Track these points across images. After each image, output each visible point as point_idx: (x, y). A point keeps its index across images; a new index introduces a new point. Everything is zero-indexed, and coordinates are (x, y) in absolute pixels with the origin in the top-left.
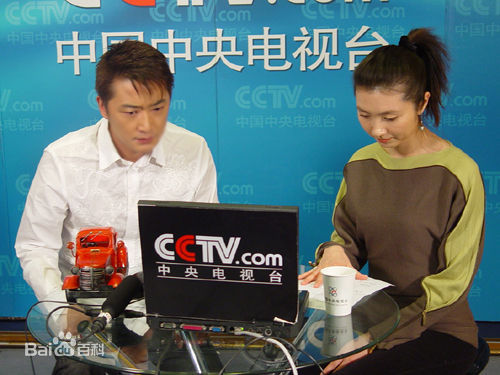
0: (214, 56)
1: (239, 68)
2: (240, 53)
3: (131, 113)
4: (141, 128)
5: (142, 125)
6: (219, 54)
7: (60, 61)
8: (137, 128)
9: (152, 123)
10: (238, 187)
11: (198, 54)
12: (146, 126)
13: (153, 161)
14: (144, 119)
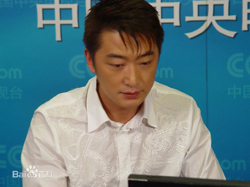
0: (204, 21)
1: (231, 34)
2: (233, 17)
3: (118, 66)
4: (127, 82)
5: (128, 79)
6: (211, 19)
7: (40, 25)
8: (123, 82)
9: (139, 78)
10: (228, 162)
11: (188, 19)
12: (133, 79)
13: (145, 122)
14: (131, 73)
